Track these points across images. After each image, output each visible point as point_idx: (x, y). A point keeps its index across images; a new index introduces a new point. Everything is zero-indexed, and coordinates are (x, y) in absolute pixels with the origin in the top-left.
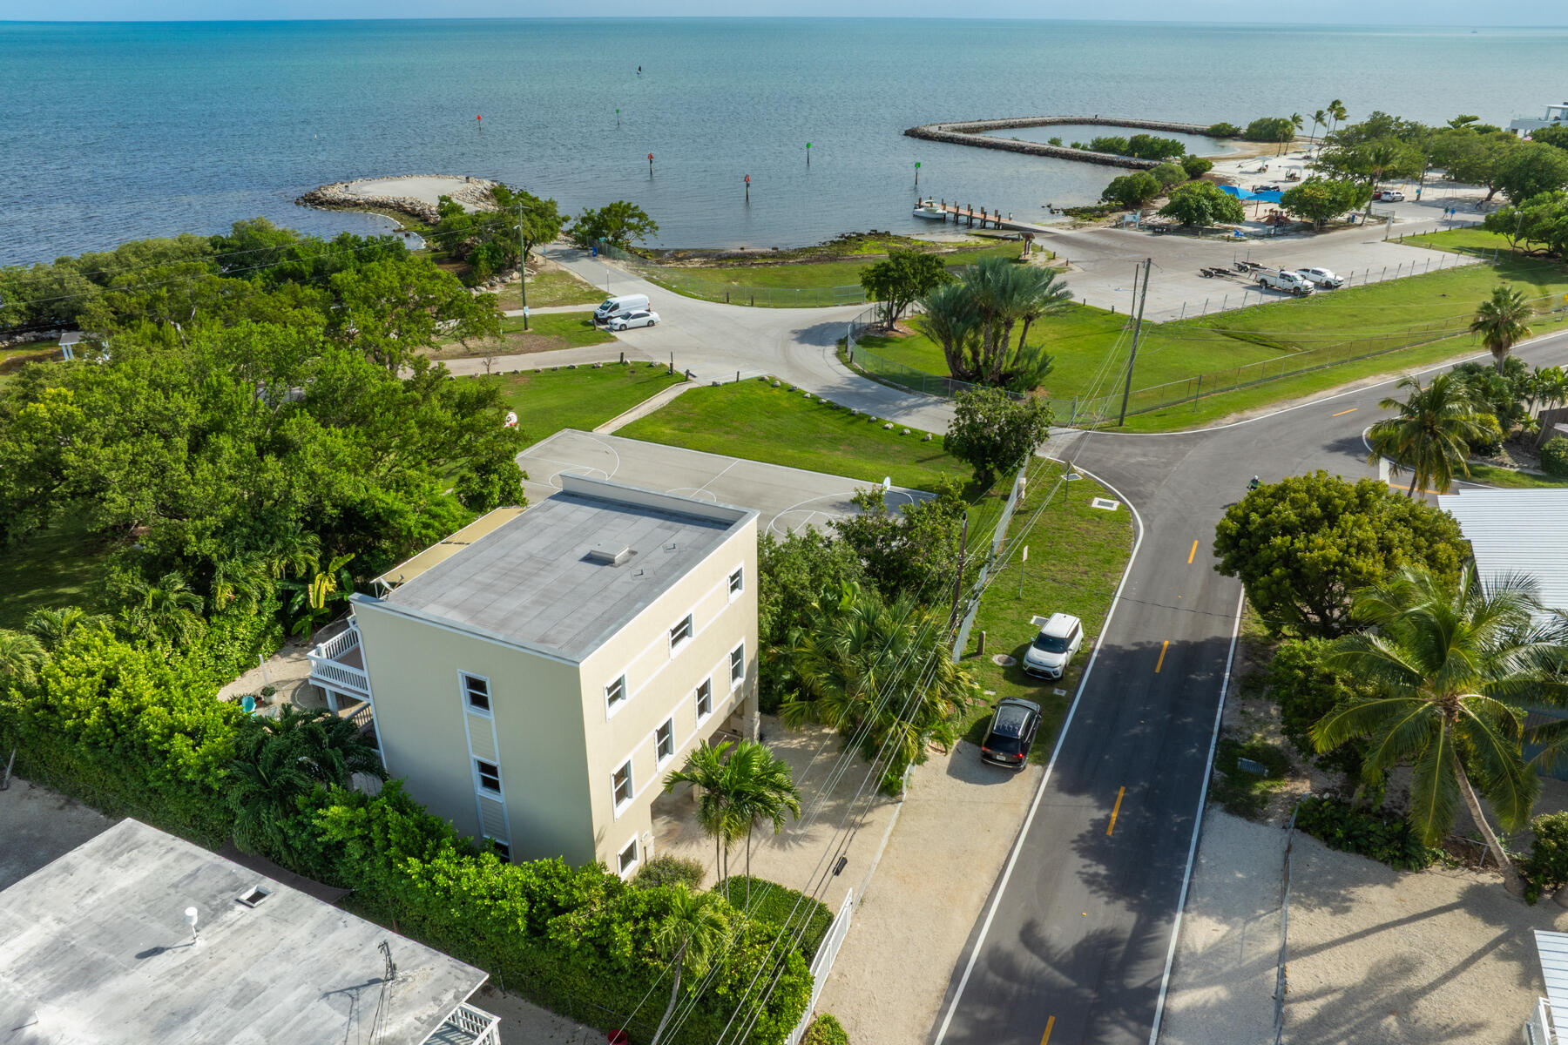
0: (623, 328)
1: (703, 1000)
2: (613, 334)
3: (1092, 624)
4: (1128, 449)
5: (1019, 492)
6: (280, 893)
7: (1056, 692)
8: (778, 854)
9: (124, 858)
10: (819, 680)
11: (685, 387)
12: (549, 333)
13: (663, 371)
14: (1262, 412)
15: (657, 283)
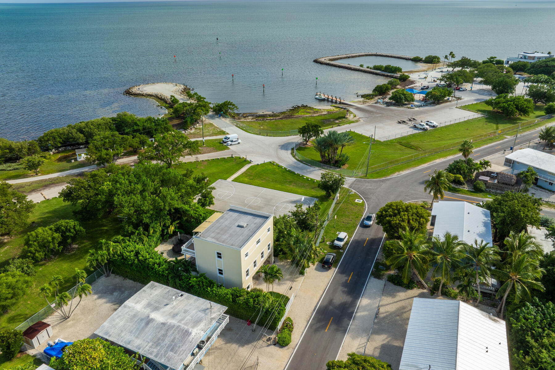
0: (231, 145)
1: (266, 312)
2: (228, 147)
3: (350, 234)
4: (367, 184)
5: (337, 198)
6: (186, 295)
7: (341, 251)
8: (278, 287)
9: (154, 289)
10: (286, 250)
11: (250, 165)
12: (210, 147)
13: (244, 160)
14: (405, 172)
15: (239, 127)
